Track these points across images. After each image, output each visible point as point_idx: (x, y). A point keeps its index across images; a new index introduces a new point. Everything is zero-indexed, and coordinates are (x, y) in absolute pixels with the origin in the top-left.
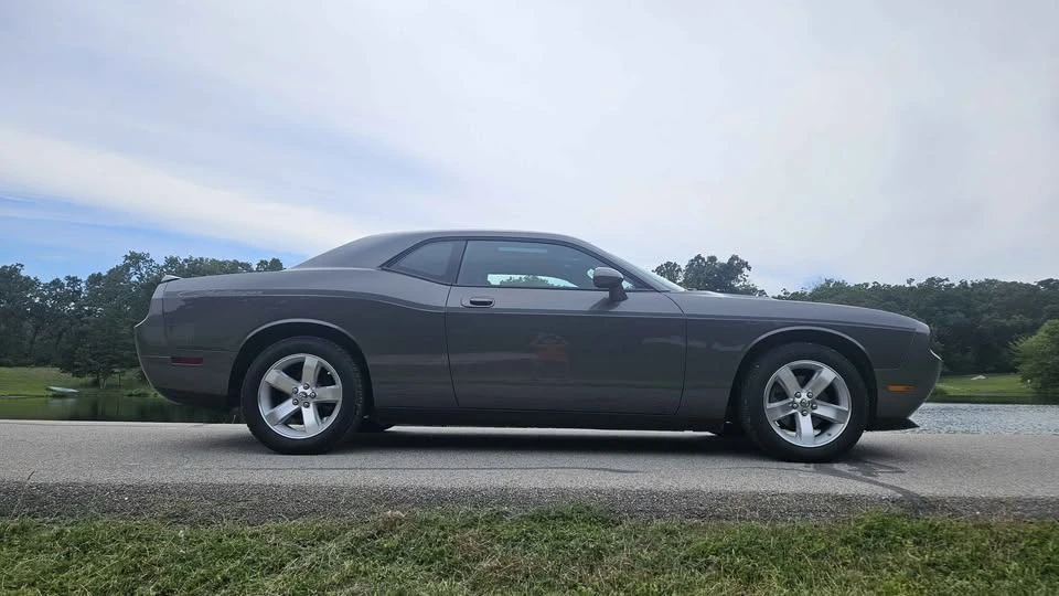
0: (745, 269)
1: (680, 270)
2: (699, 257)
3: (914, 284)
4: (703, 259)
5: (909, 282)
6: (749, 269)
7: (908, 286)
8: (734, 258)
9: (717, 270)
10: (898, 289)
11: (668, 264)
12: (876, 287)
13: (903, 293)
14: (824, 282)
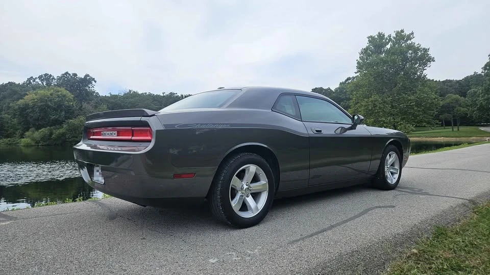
0: (93, 82)
1: (54, 78)
2: (67, 73)
3: (165, 95)
4: (70, 74)
5: (163, 94)
6: (95, 82)
7: (162, 95)
8: (87, 76)
9: (78, 81)
10: (158, 96)
11: (46, 75)
12: (150, 95)
13: (161, 98)
14: (128, 91)
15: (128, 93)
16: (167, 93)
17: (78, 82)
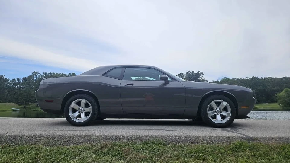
1: (184, 75)
2: (189, 71)
3: (248, 78)
4: (190, 72)
6: (203, 74)
8: (199, 72)
10: (244, 80)
11: (181, 73)
12: (238, 79)
13: (246, 81)
14: (224, 78)
15: (223, 79)
16: (250, 77)
17: (195, 75)
